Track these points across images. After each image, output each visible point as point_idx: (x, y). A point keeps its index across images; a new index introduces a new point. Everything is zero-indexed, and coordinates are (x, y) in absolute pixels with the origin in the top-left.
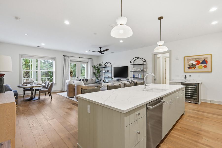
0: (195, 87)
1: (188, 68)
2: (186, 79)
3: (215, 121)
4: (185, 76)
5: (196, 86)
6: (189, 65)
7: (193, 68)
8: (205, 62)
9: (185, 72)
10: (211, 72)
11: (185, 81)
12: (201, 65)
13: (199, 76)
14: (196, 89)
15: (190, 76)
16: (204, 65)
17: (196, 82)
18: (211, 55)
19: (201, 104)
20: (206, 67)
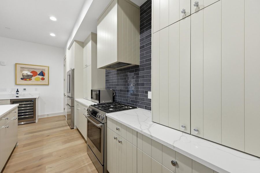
0: (31, 103)
1: (22, 79)
2: (18, 94)
3: (55, 137)
4: (18, 89)
5: (33, 101)
6: (23, 76)
7: (28, 80)
8: (42, 74)
9: (16, 84)
10: (48, 85)
11: (17, 97)
12: (38, 76)
13: (36, 90)
14: (33, 105)
15: (25, 89)
16: (41, 77)
17: (33, 96)
18: (48, 67)
19: (38, 122)
20: (43, 79)
